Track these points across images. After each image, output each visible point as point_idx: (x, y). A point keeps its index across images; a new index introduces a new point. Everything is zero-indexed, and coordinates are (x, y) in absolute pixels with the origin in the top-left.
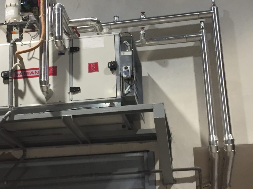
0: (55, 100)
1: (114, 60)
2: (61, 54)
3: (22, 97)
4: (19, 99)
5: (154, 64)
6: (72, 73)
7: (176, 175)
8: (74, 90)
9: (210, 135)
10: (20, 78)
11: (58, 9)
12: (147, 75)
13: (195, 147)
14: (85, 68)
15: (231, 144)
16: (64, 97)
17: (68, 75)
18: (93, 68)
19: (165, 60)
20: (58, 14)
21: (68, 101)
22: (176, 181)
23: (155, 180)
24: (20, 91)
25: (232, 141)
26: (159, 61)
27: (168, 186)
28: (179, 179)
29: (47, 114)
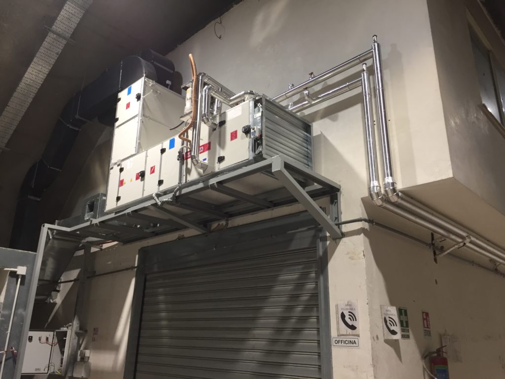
0: (209, 171)
1: (247, 124)
2: (214, 130)
3: (189, 174)
4: (188, 175)
5: (327, 121)
6: (220, 145)
7: (345, 228)
8: (221, 159)
9: (370, 181)
10: (189, 158)
11: (205, 91)
12: (320, 133)
13: (362, 197)
14: (228, 136)
15: (391, 188)
16: (214, 168)
17: (218, 147)
18: (234, 135)
19: (335, 115)
20: (205, 95)
21: (217, 170)
22: (344, 235)
23: (326, 236)
24: (189, 169)
25: (393, 184)
26: (330, 117)
27: (338, 240)
28: (347, 232)
29: (201, 185)
